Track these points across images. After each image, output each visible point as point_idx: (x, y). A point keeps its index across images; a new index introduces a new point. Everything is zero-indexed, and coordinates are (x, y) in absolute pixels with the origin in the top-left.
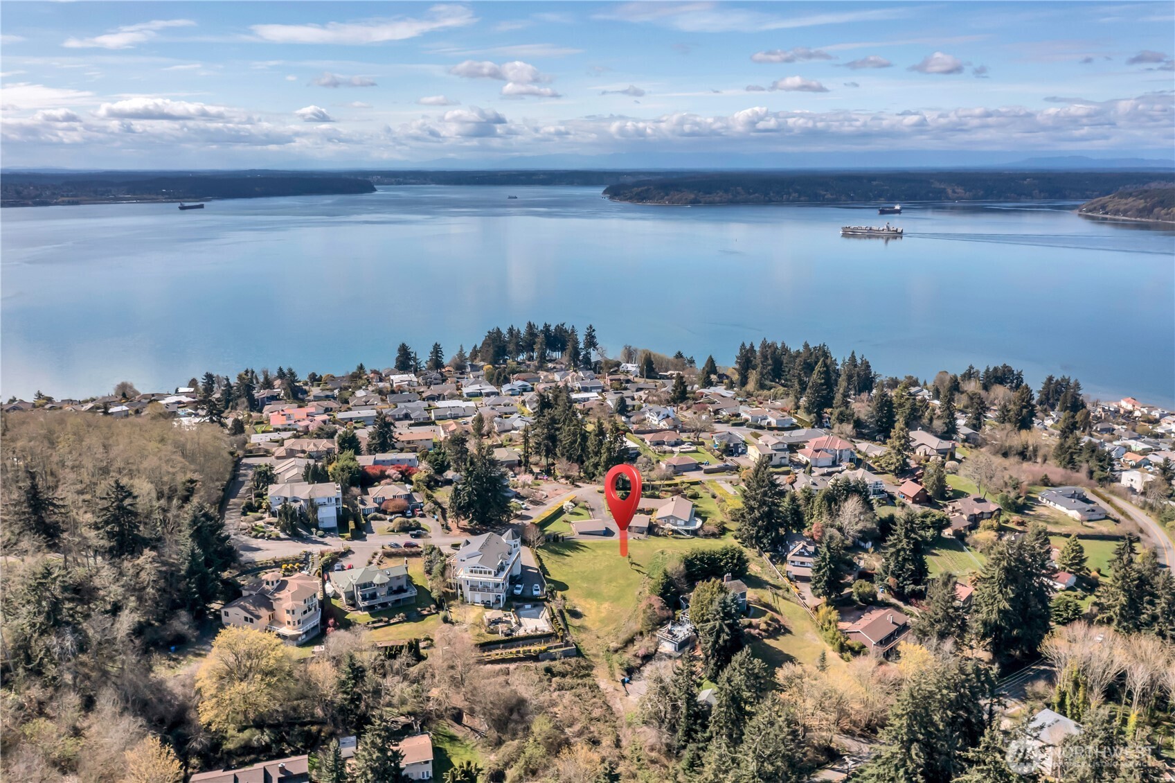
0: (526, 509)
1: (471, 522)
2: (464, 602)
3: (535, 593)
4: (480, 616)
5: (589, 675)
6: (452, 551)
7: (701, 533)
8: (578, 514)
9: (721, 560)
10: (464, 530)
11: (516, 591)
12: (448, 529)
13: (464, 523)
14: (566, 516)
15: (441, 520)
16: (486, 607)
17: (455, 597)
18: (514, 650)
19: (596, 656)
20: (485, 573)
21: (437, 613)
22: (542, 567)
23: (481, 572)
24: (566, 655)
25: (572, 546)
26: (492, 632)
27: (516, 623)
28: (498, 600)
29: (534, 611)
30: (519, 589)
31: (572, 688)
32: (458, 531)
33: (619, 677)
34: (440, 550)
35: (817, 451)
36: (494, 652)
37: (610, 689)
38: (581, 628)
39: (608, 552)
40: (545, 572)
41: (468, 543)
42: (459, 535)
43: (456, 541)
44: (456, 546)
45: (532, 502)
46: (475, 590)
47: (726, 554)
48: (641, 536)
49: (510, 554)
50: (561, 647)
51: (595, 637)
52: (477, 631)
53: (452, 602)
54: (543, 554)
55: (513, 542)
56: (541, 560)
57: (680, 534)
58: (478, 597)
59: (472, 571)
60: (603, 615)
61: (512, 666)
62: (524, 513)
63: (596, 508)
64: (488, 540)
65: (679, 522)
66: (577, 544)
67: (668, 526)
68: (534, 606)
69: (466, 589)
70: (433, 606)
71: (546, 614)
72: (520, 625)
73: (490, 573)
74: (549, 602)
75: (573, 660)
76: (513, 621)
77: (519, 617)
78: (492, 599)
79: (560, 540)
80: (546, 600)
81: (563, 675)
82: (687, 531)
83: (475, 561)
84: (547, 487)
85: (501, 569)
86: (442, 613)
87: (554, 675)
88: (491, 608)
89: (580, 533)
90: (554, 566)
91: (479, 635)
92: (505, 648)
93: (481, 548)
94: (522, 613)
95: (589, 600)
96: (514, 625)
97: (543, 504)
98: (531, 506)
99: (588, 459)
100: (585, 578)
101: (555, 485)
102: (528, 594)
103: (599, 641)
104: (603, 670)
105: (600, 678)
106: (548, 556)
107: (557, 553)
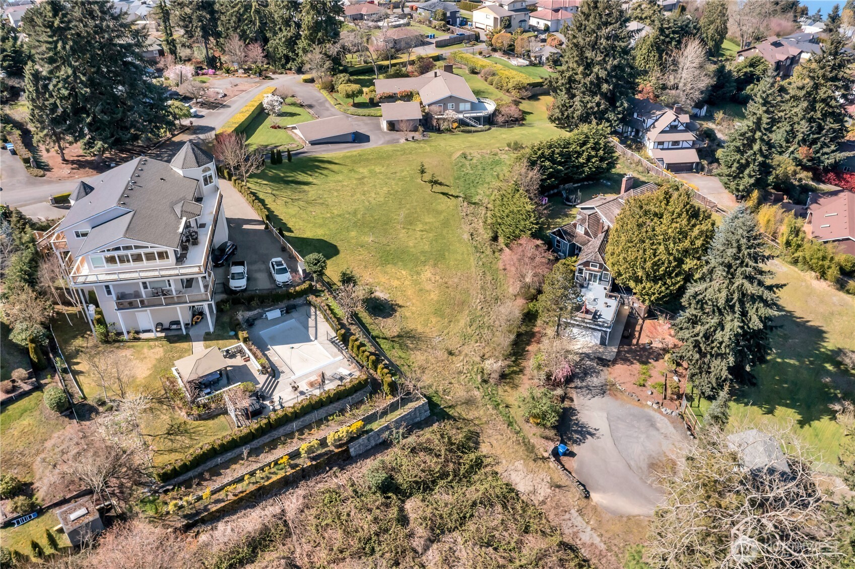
0: (196, 116)
1: (90, 145)
2: (112, 339)
3: (281, 278)
4: (163, 367)
5: (478, 464)
6: (55, 213)
7: (500, 119)
8: (292, 115)
9: (579, 154)
10: (81, 164)
11: (235, 284)
12: (42, 166)
13: (76, 150)
14: (272, 119)
15: (25, 153)
16: (171, 339)
17: (81, 326)
18: (281, 452)
19: (469, 402)
20: (150, 257)
21: (38, 388)
22: (271, 217)
23: (138, 258)
24: (414, 424)
25: (312, 165)
26: (209, 414)
27: (264, 370)
28: (198, 314)
29: (292, 322)
30: (240, 276)
31: (463, 520)
32: (66, 170)
33: (545, 448)
34: (21, 217)
35: (557, 11)
36: (229, 475)
37: (544, 491)
38: (405, 338)
39: (377, 170)
40: (283, 228)
41: (87, 189)
42: (70, 177)
43: (59, 190)
44: (61, 201)
45: (203, 105)
46: (131, 305)
47: (584, 143)
48: (417, 135)
49: (199, 200)
50: (393, 407)
51: (442, 354)
52: (165, 419)
53: (78, 342)
54: (264, 189)
55: (198, 173)
56: (262, 202)
57: (468, 125)
58: (145, 318)
59: (111, 260)
60: (434, 296)
61: (292, 502)
62: (197, 122)
63: (314, 103)
64: (137, 174)
65: (462, 106)
66: (316, 160)
67: (450, 114)
68: (289, 310)
69: (109, 305)
70: (19, 373)
71: (324, 329)
72: (273, 372)
73: (162, 255)
74: (317, 293)
75: (429, 434)
76: (254, 366)
77: (262, 346)
78: (181, 313)
79: (285, 160)
80: (312, 290)
81: (425, 486)
82: (477, 119)
83: (115, 232)
84: (218, 84)
85: (190, 239)
86: (53, 388)
87: (404, 495)
88: (187, 338)
89: (313, 143)
90: (293, 210)
91: (174, 431)
92: (255, 452)
93: (125, 198)
94: (264, 333)
95: (390, 268)
96: (262, 379)
97: (224, 106)
98: (204, 111)
99: (275, 34)
100: (362, 225)
101: (231, 79)
102: (263, 284)
103: (458, 363)
104: (500, 437)
105: (504, 462)
106: (274, 192)
107: (287, 183)
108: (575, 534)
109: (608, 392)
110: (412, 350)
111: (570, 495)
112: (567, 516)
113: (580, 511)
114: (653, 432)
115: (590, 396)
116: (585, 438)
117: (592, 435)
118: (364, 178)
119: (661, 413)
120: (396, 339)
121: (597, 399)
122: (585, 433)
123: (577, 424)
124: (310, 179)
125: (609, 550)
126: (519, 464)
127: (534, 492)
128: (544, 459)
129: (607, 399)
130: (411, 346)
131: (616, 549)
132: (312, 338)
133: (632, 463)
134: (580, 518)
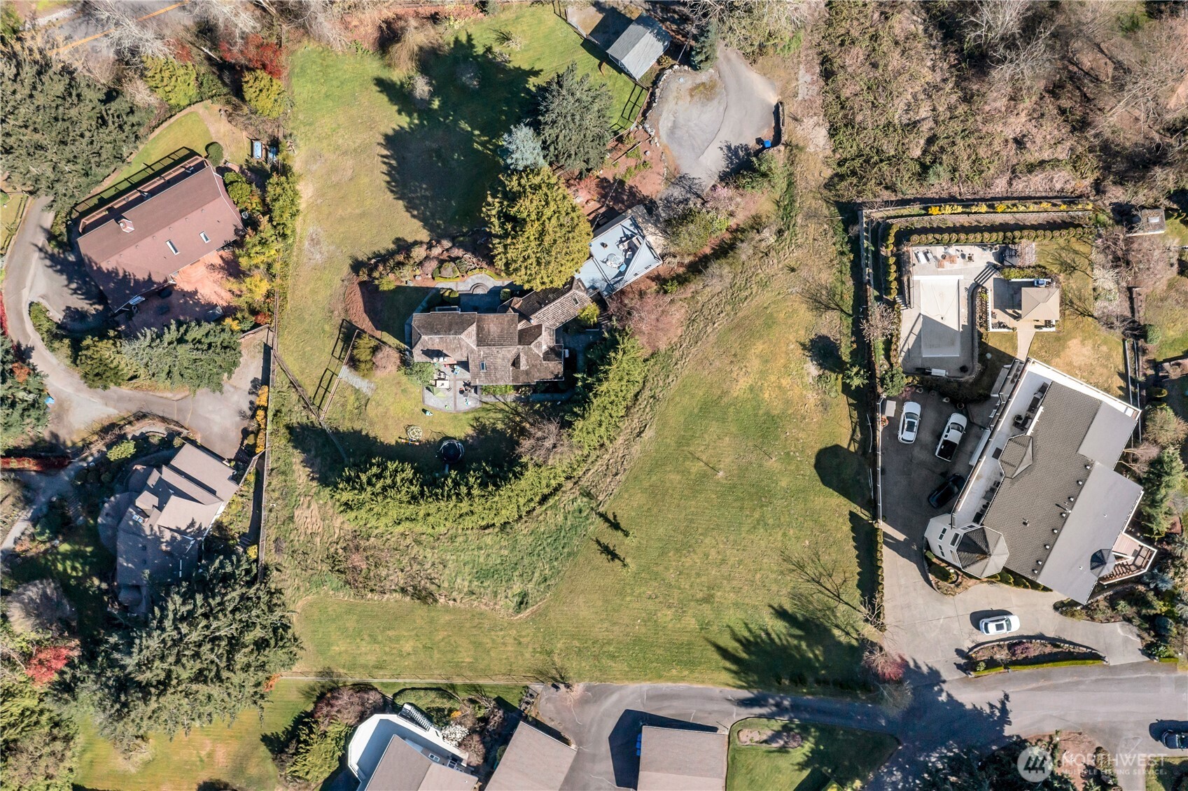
5: (842, 162)
19: (812, 216)
33: (778, 153)
37: (809, 121)
51: (802, 272)
94: (956, 352)
96: (989, 284)
100: (764, 496)
103: (794, 257)
104: (809, 177)
105: (821, 156)
108: (813, 83)
109: (678, 176)
110: (826, 288)
111: (792, 110)
112: (806, 98)
113: (796, 95)
114: (681, 120)
115: (697, 181)
116: (737, 148)
117: (729, 148)
118: (700, 602)
119: (657, 133)
120: (833, 306)
121: (693, 174)
122: (732, 152)
123: (731, 163)
125: (799, 63)
126: (811, 149)
127: (817, 124)
128: (786, 145)
129: (685, 170)
130: (824, 293)
131: (795, 61)
132: (921, 319)
133: (722, 109)
134: (800, 91)
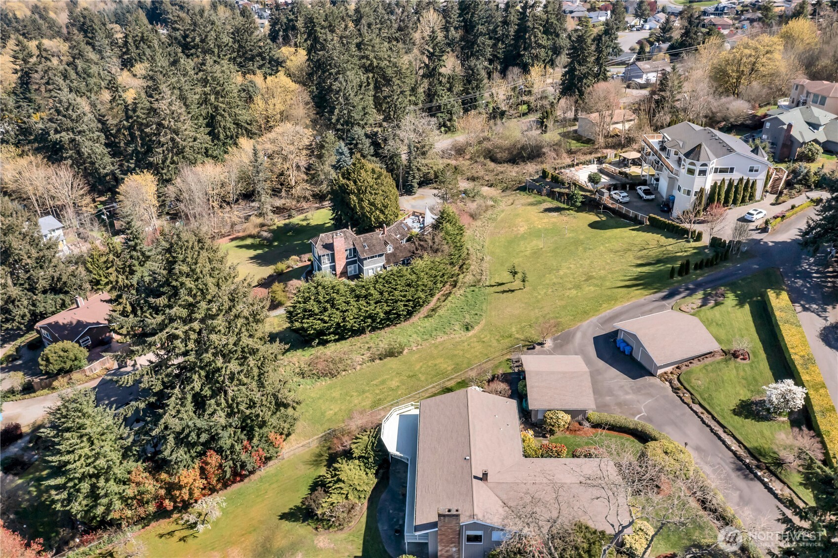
106: (664, 248)
107: (658, 261)
118: (586, 280)
124: (640, 269)
